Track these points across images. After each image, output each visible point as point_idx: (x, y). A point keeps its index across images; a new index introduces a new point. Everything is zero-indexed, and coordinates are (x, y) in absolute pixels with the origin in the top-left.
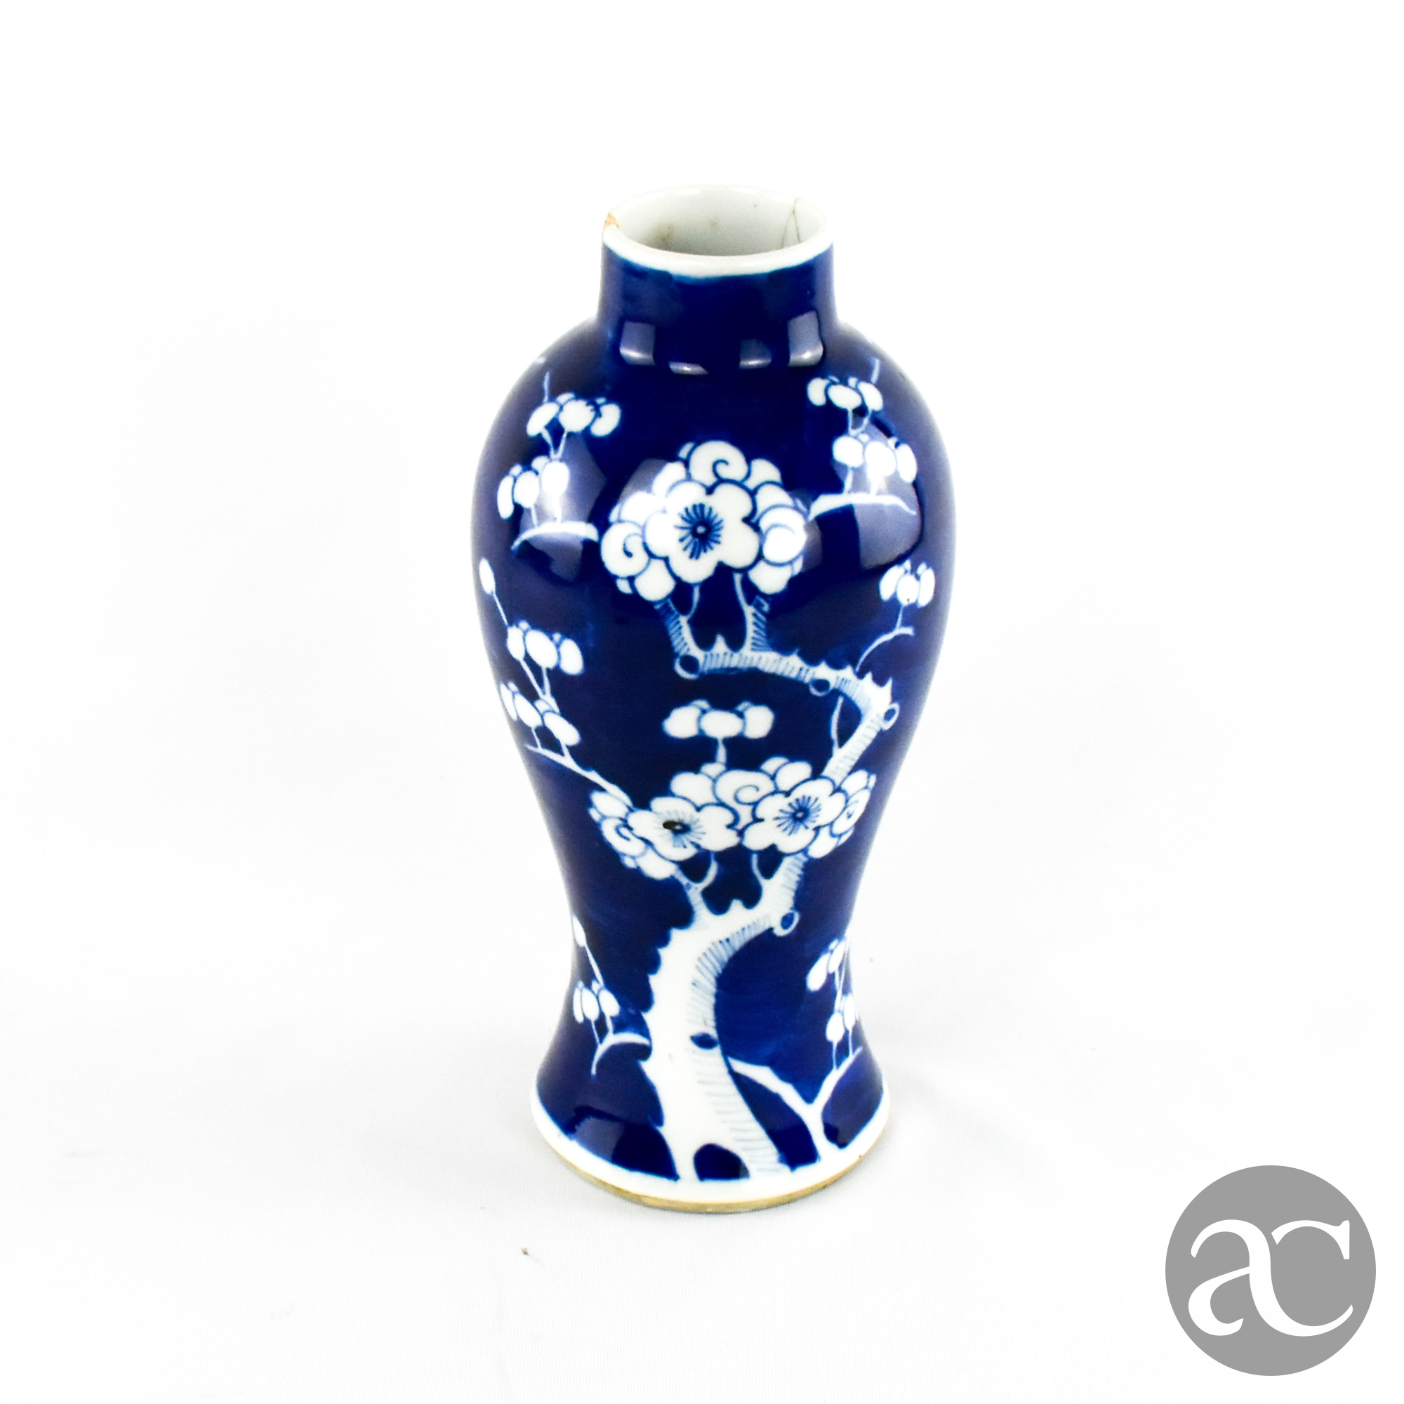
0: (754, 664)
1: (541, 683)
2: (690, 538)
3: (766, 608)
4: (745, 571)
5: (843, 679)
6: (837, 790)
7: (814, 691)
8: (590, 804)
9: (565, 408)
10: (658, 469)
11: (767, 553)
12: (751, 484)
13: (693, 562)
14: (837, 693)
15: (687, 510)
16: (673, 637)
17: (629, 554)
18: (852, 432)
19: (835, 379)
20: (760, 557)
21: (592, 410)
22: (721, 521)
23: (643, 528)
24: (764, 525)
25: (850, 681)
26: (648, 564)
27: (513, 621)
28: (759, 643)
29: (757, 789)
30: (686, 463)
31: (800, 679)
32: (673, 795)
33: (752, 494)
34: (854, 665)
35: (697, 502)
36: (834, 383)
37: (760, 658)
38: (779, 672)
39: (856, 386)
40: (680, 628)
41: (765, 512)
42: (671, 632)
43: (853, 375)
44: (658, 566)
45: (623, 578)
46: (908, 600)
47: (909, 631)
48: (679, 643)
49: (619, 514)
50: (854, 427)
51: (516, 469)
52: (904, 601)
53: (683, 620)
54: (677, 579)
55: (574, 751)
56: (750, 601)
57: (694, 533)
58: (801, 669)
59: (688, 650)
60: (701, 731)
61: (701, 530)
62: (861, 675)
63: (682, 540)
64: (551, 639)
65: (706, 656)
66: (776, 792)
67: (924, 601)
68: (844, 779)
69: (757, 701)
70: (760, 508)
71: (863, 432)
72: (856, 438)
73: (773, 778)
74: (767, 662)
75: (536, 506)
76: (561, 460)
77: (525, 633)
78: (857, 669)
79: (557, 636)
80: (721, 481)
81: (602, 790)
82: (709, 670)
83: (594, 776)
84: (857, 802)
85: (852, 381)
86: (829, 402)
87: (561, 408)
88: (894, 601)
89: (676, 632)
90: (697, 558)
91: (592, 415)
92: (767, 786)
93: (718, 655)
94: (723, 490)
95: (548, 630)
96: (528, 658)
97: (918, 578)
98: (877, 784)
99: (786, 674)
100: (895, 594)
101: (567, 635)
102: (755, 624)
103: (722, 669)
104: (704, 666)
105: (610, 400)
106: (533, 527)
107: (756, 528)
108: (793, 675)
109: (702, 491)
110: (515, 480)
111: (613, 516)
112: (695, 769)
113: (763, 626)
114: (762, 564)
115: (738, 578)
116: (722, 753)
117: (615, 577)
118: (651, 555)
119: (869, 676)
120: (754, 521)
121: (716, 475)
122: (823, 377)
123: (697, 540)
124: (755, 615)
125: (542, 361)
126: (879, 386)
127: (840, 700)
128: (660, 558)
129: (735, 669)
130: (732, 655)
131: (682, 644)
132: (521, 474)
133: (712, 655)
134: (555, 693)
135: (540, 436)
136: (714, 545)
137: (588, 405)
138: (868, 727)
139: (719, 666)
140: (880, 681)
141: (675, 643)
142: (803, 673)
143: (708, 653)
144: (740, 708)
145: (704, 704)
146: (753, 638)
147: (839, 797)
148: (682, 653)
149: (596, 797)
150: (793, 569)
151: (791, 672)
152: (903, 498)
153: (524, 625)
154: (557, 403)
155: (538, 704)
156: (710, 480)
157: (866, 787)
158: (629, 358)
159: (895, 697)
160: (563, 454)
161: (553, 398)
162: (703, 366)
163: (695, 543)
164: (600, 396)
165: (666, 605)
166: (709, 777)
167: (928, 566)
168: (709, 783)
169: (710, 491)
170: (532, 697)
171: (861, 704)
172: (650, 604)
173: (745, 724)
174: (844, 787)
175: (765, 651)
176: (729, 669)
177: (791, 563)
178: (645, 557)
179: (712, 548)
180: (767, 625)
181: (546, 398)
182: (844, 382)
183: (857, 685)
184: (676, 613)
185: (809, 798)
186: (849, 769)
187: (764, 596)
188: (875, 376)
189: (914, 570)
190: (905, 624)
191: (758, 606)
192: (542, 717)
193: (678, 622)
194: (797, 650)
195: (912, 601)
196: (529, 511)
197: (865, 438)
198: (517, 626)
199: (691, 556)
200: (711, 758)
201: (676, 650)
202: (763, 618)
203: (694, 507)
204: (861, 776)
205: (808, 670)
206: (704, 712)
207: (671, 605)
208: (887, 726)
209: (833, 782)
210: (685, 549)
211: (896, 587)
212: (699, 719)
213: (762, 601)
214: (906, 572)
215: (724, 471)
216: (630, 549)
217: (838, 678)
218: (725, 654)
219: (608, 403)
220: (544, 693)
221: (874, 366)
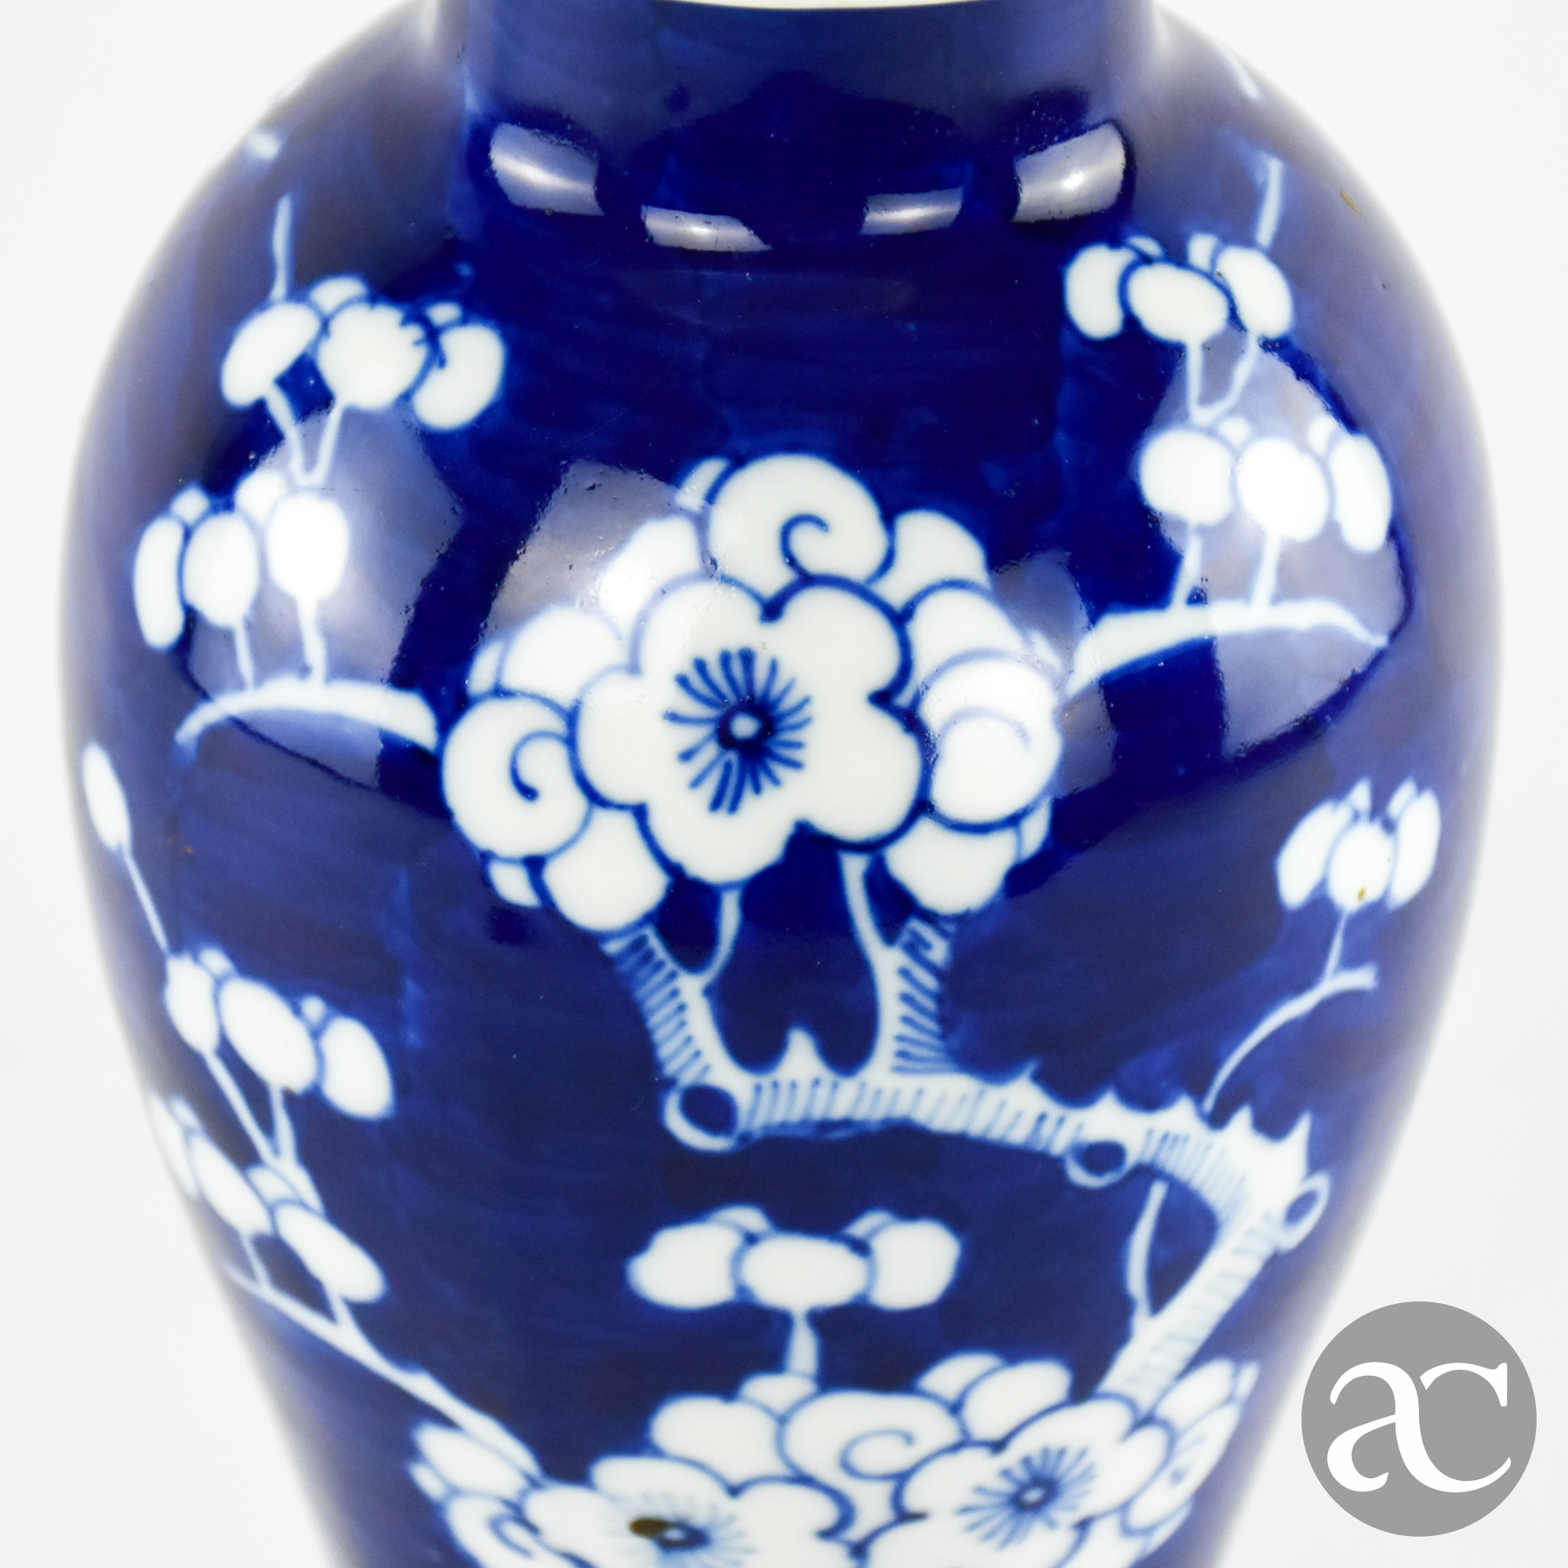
0: (901, 1110)
1: (267, 1125)
2: (711, 751)
3: (939, 951)
4: (874, 848)
5: (1165, 1137)
6: (1144, 1420)
7: (1079, 1175)
8: (411, 1452)
9: (338, 326)
10: (618, 539)
11: (948, 796)
12: (896, 589)
13: (722, 817)
14: (1147, 1173)
15: (701, 666)
16: (659, 1035)
17: (528, 792)
18: (1200, 414)
19: (1150, 247)
20: (922, 806)
21: (417, 343)
22: (806, 701)
23: (571, 717)
24: (933, 712)
25: (1186, 1139)
26: (586, 822)
27: (183, 941)
28: (915, 1050)
29: (908, 1438)
30: (701, 523)
31: (1039, 1147)
32: (657, 1452)
33: (900, 618)
34: (1198, 1093)
35: (734, 643)
36: (1145, 260)
37: (920, 1093)
38: (976, 1129)
39: (1214, 260)
40: (682, 1008)
41: (939, 672)
42: (654, 1020)
43: (1206, 229)
44: (617, 828)
45: (509, 861)
46: (1361, 894)
47: (1363, 978)
48: (676, 1053)
49: (499, 670)
50: (1207, 399)
51: (191, 503)
52: (1348, 898)
53: (692, 987)
54: (673, 870)
55: (365, 1315)
56: (889, 931)
57: (724, 737)
58: (1042, 1118)
59: (707, 1069)
60: (742, 1290)
61: (745, 727)
62: (1217, 1119)
63: (687, 756)
64: (297, 1011)
65: (758, 1089)
66: (964, 1442)
67: (1406, 887)
68: (1165, 1392)
69: (908, 1210)
70: (924, 662)
71: (1232, 412)
72: (1211, 432)
73: (955, 1408)
74: (943, 1098)
75: (249, 626)
76: (327, 491)
77: (219, 983)
78: (1209, 1103)
79: (314, 1007)
80: (806, 580)
81: (445, 1421)
82: (766, 1127)
83: (423, 1386)
84: (1200, 1440)
85: (1200, 248)
86: (1131, 321)
87: (325, 326)
88: (1320, 905)
89: (668, 1019)
90: (734, 807)
91: (418, 356)
92: (936, 1429)
93: (793, 1086)
94: (809, 606)
95: (291, 989)
96: (227, 1051)
97: (1389, 826)
98: (1260, 1385)
99: (996, 1134)
100: (1322, 886)
101: (342, 1004)
102: (906, 999)
103: (804, 1123)
104: (753, 1112)
105: (475, 309)
106: (240, 686)
107: (911, 722)
108: (1018, 1136)
109: (752, 610)
110: (188, 534)
111: (481, 675)
112: (726, 1387)
113: (929, 1004)
114: (925, 828)
115: (854, 868)
116: (804, 1349)
117: (487, 857)
118: (595, 798)
119: (1242, 1119)
120: (903, 699)
121: (792, 561)
122: (1115, 241)
123: (733, 757)
124: (905, 973)
125: (268, 148)
126: (1277, 255)
127: (1157, 1193)
128: (621, 807)
129: (846, 1123)
130: (835, 1086)
131: (686, 1054)
132: (203, 518)
133: (776, 1085)
134: (308, 1156)
135: (260, 408)
136: (781, 771)
137: (405, 322)
138: (1238, 1251)
139: (796, 1115)
140: (1272, 1126)
141: (664, 1051)
142: (1047, 1128)
143: (765, 1080)
144: (860, 1228)
145: (751, 1218)
146: (901, 1038)
147: (1151, 1440)
148: (688, 1078)
149: (431, 1439)
150: (1020, 842)
151: (1012, 1126)
152: (1347, 602)
153: (216, 960)
154: (315, 308)
155: (258, 1175)
156: (773, 577)
157: (1230, 1399)
158: (526, 188)
159: (1318, 1159)
160: (333, 474)
161: (300, 289)
162: (748, 223)
163: (728, 767)
164: (442, 297)
165: (639, 944)
166: (767, 1410)
167: (1421, 787)
168: (764, 1427)
169: (772, 609)
170: (244, 1156)
171: (1215, 1194)
172: (587, 942)
173: (872, 1274)
174: (1166, 1410)
175: (941, 1071)
176: (826, 1125)
177: (1013, 821)
178: (577, 802)
179: (776, 782)
180: (939, 998)
181: (280, 288)
182: (1177, 256)
183: (1209, 1147)
184: (670, 966)
185: (1062, 1452)
186: (1178, 1365)
187: (930, 917)
188: (1267, 226)
189: (1379, 811)
190: (1351, 961)
191: (915, 949)
192: (271, 1210)
193: (675, 993)
194: (1031, 1067)
195: (1373, 894)
196: (226, 636)
197: (1236, 429)
198: (196, 959)
199: (716, 804)
200: (773, 1361)
201: (670, 1069)
202: (929, 981)
203: (725, 659)
204: (1216, 1376)
205: (1061, 1121)
206: (751, 1239)
207: (655, 943)
208: (1292, 1238)
209: (1131, 1403)
210: (696, 783)
211: (1328, 862)
212: (737, 1260)
213: (926, 932)
214: (1356, 816)
215: (813, 551)
216: (529, 777)
217: (1150, 1133)
218: (817, 1083)
219: (464, 321)
220: (276, 1151)
221: (1265, 184)
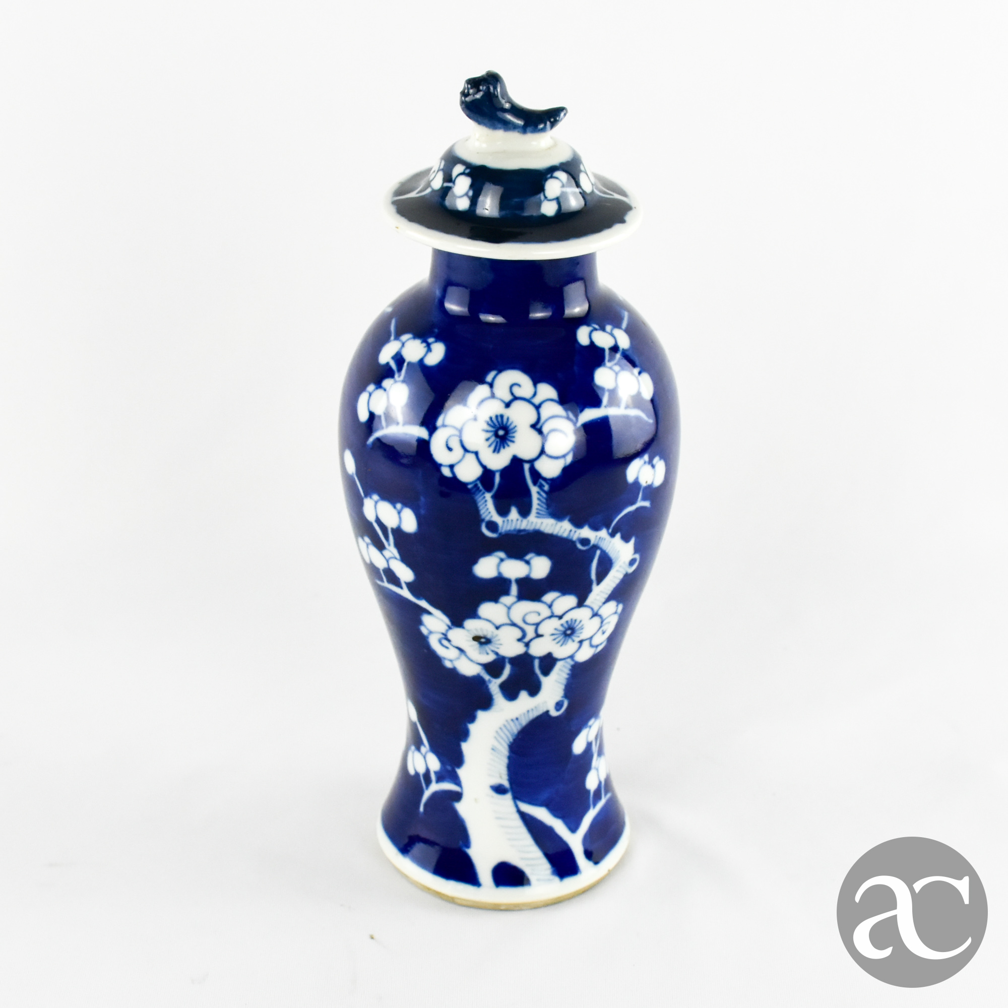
0: (537, 528)
1: (387, 538)
2: (493, 439)
3: (546, 488)
4: (531, 462)
5: (600, 538)
6: (595, 615)
7: (579, 546)
8: (420, 623)
9: (406, 345)
10: (472, 389)
11: (548, 449)
12: (537, 401)
13: (496, 455)
14: (596, 547)
15: (491, 418)
16: (481, 508)
17: (450, 449)
18: (608, 364)
19: (597, 327)
20: (542, 452)
21: (425, 347)
22: (516, 426)
23: (460, 431)
24: (545, 429)
25: (605, 539)
26: (464, 456)
27: (368, 494)
28: (541, 512)
29: (539, 614)
30: (491, 385)
31: (570, 538)
32: (479, 618)
33: (538, 407)
34: (608, 527)
35: (499, 413)
36: (595, 329)
37: (542, 523)
38: (555, 532)
39: (612, 330)
40: (486, 501)
41: (546, 420)
42: (479, 504)
43: (609, 324)
44: (471, 458)
45: (446, 466)
46: (647, 482)
47: (647, 504)
48: (484, 513)
49: (443, 420)
50: (610, 361)
51: (371, 387)
52: (643, 482)
53: (488, 496)
54: (484, 467)
55: (410, 586)
56: (535, 483)
57: (496, 435)
58: (571, 531)
59: (492, 517)
60: (500, 573)
61: (501, 433)
62: (613, 535)
63: (487, 440)
64: (395, 507)
65: (504, 521)
66: (552, 616)
67: (658, 481)
68: (600, 607)
69: (539, 553)
70: (543, 418)
71: (615, 364)
72: (611, 368)
73: (550, 606)
74: (547, 525)
75: (385, 414)
76: (404, 381)
77: (376, 502)
78: (610, 531)
79: (399, 506)
80: (515, 398)
81: (429, 613)
82: (506, 531)
83: (423, 604)
84: (609, 623)
85: (609, 328)
86: (592, 343)
87: (403, 345)
88: (636, 483)
89: (483, 504)
90: (499, 452)
91: (425, 350)
92: (546, 612)
93: (512, 521)
94: (517, 405)
95: (393, 503)
96: (378, 521)
97: (653, 466)
98: (624, 610)
99: (560, 534)
100: (637, 478)
101: (406, 504)
102: (539, 499)
103: (515, 530)
104: (502, 527)
105: (439, 339)
106: (383, 428)
107: (540, 432)
108: (565, 535)
109: (503, 405)
110: (370, 395)
111: (439, 422)
112: (495, 600)
113: (544, 501)
114: (543, 457)
115: (527, 467)
116: (514, 589)
117: (441, 465)
118: (466, 450)
119: (618, 536)
120: (538, 426)
121: (512, 394)
122: (588, 325)
123: (498, 440)
124: (538, 493)
125: (390, 310)
126: (627, 331)
127: (598, 552)
128: (472, 452)
129: (524, 530)
130: (522, 521)
131: (487, 512)
132: (374, 390)
133: (508, 520)
134: (397, 545)
135: (388, 364)
136: (509, 443)
137: (422, 343)
138: (617, 571)
139: (512, 528)
140: (626, 539)
141: (482, 512)
142: (573, 532)
143: (505, 519)
144: (528, 557)
145: (502, 555)
146: (537, 509)
147: (597, 620)
148: (487, 519)
149: (426, 619)
150: (565, 460)
151: (563, 532)
152: (643, 410)
153: (376, 497)
154: (401, 341)
155: (385, 553)
156: (508, 398)
157: (616, 613)
158: (452, 310)
159: (636, 550)
160: (405, 377)
161: (397, 337)
162: (503, 317)
163: (497, 442)
164: (431, 336)
165: (476, 486)
166: (505, 605)
167: (661, 459)
168: (505, 610)
169: (508, 405)
170: (381, 547)
171: (612, 555)
172: (463, 485)
173: (530, 569)
174: (600, 612)
175: (547, 518)
176: (520, 531)
177: (564, 456)
178: (461, 451)
179: (508, 446)
180: (547, 499)
181: (392, 338)
182: (603, 329)
183: (610, 542)
184: (483, 490)
185: (576, 621)
186: (603, 600)
187: (545, 479)
188: (624, 325)
189: (650, 462)
190: (644, 499)
191: (541, 487)
192: (388, 561)
193: (484, 497)
195: (649, 483)
196: (380, 417)
197: (617, 368)
198: (371, 498)
199: (494, 451)
200: (507, 593)
201: (483, 516)
202: (544, 495)
203: (497, 417)
204: (612, 605)
205: (575, 532)
206: (502, 560)
207: (480, 485)
208: (631, 570)
209: (592, 609)
210: (490, 446)
211: (639, 472)
212: (498, 566)
213: (543, 483)
214: (645, 463)
215: (518, 392)
216: (451, 445)
217: (596, 536)
218: (517, 520)
219: (436, 341)
220: (389, 545)
221: (624, 316)
